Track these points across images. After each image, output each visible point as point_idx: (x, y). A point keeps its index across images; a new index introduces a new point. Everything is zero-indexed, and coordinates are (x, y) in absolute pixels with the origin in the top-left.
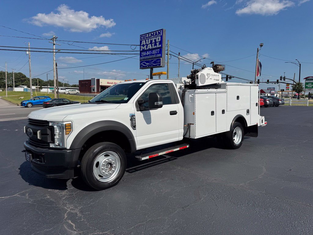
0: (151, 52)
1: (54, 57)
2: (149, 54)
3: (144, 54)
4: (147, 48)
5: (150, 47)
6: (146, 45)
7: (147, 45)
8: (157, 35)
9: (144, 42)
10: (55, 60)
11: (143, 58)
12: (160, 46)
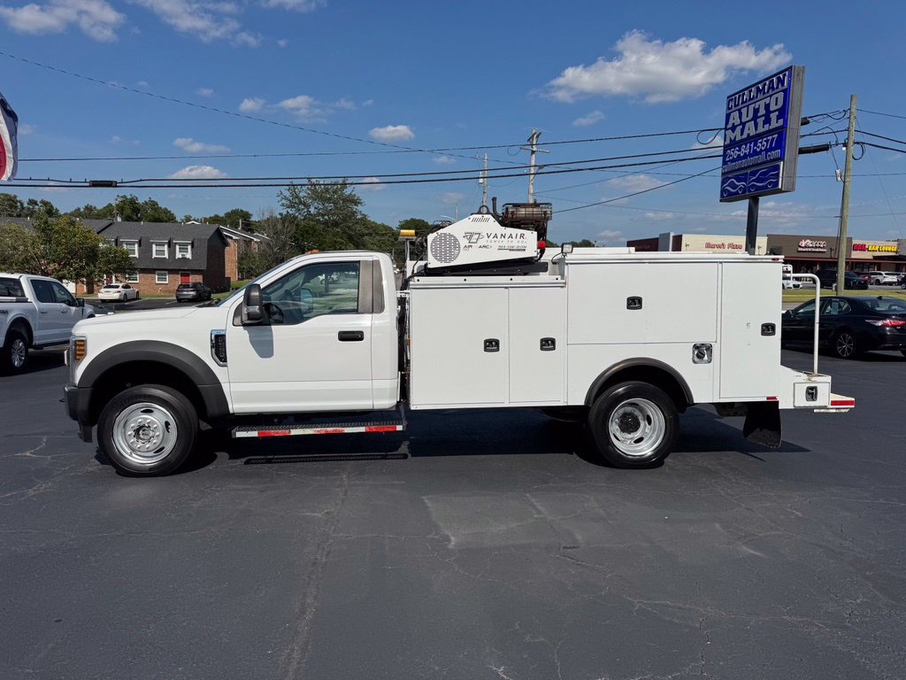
0: (752, 145)
1: (531, 186)
2: (747, 151)
3: (734, 153)
4: (742, 134)
5: (750, 130)
6: (741, 127)
7: (743, 124)
8: (773, 89)
9: (735, 119)
10: (534, 194)
11: (731, 166)
12: (781, 122)
